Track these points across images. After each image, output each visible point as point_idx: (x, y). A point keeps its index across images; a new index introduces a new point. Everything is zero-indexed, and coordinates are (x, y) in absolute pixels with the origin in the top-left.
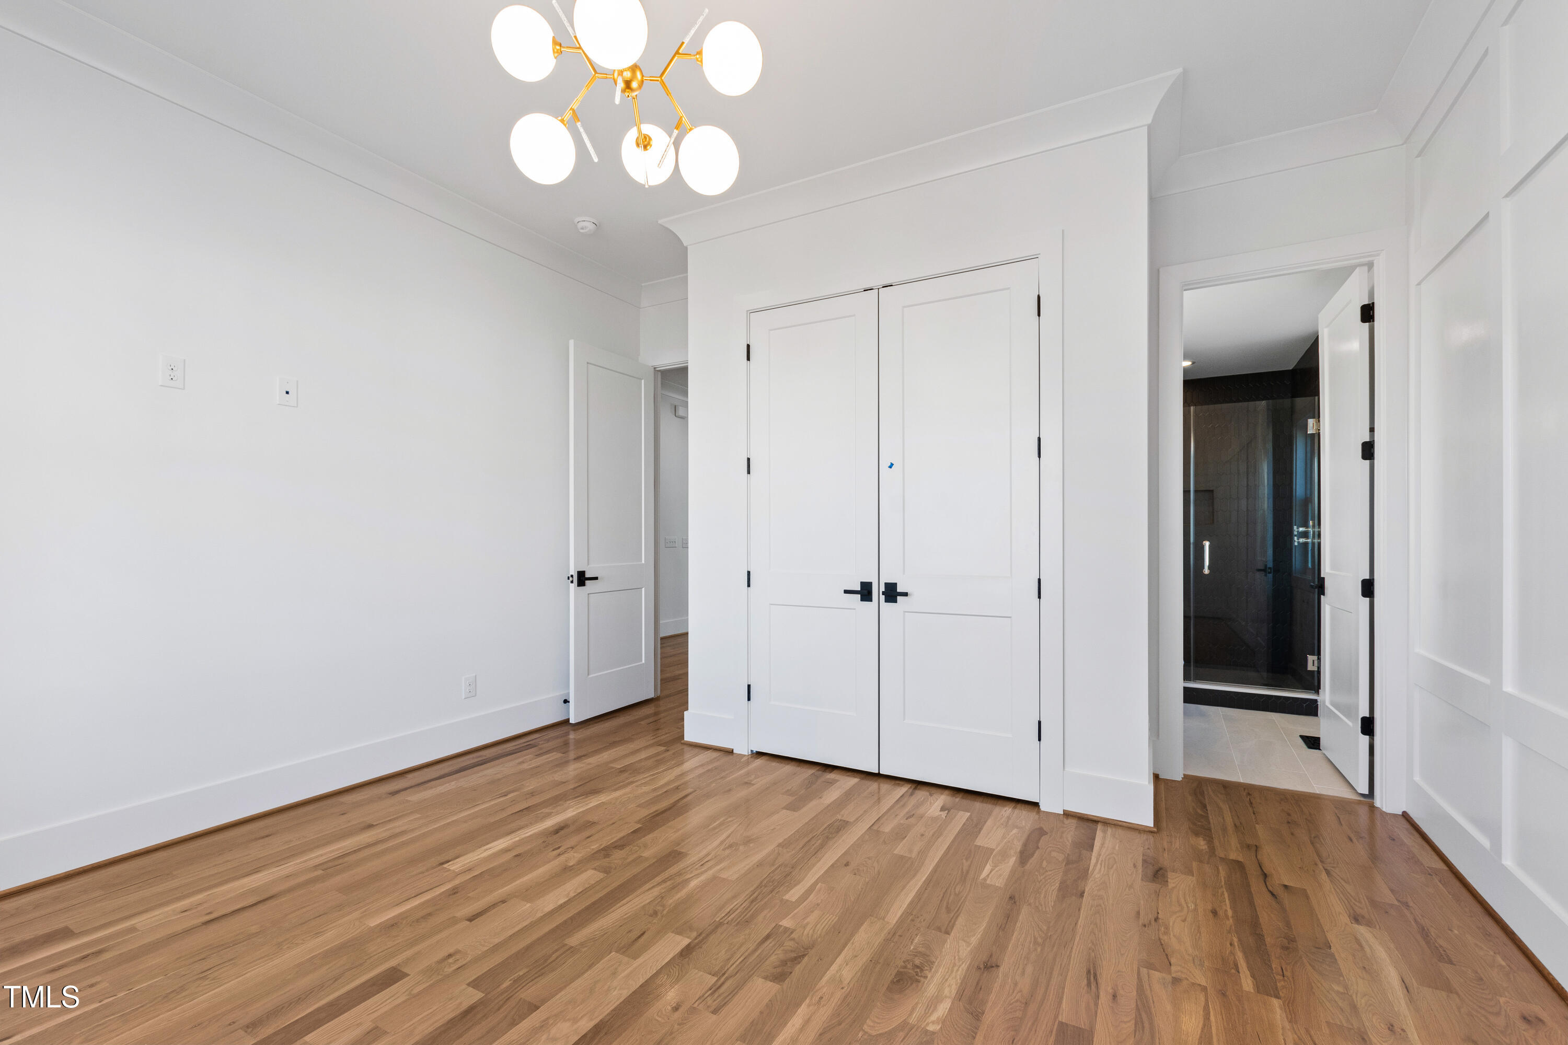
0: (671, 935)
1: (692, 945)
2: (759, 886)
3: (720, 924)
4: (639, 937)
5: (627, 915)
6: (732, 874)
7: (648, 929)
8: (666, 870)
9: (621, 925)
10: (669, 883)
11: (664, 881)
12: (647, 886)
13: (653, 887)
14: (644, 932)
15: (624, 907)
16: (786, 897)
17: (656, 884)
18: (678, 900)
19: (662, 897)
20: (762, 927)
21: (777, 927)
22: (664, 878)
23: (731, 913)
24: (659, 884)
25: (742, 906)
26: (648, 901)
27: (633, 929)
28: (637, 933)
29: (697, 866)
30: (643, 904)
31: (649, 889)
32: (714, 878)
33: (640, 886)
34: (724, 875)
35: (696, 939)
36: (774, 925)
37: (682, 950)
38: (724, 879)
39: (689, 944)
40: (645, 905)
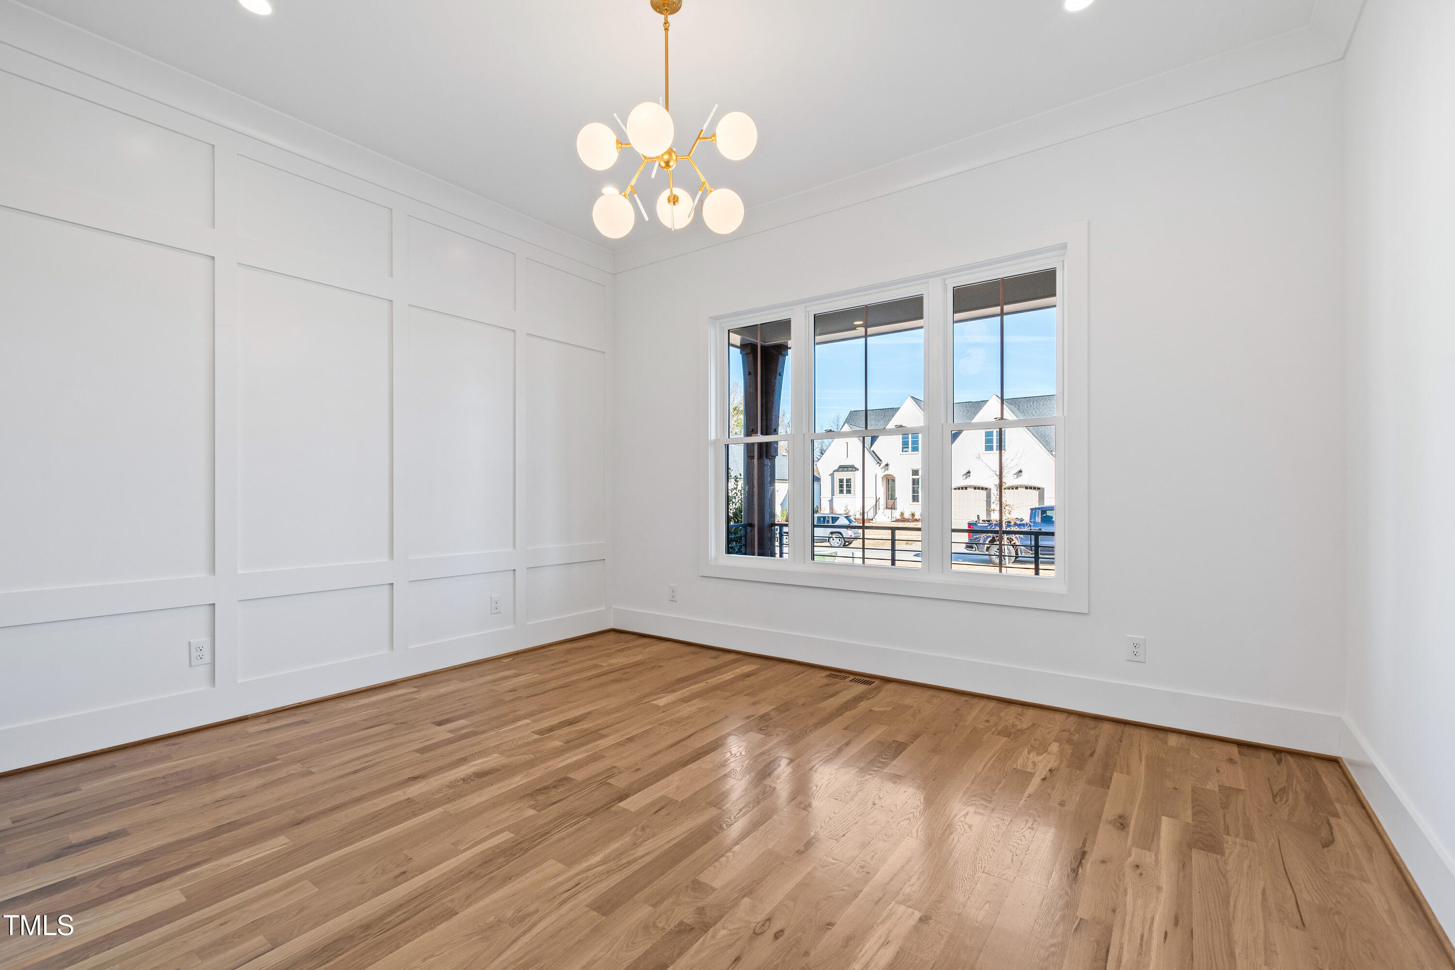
0: (633, 810)
1: (617, 801)
2: (527, 850)
3: (588, 815)
4: (659, 810)
5: (669, 829)
6: (552, 866)
7: (651, 815)
8: (624, 879)
9: (676, 821)
10: (624, 861)
11: (629, 863)
12: (648, 859)
13: (642, 857)
14: (655, 813)
15: (673, 836)
16: (512, 835)
17: (638, 861)
18: (619, 840)
19: (635, 845)
20: (553, 812)
21: (539, 811)
22: (629, 867)
23: (574, 824)
24: (635, 860)
25: (559, 829)
26: (650, 841)
27: (665, 816)
28: (663, 813)
29: (585, 882)
30: (655, 838)
31: (647, 854)
32: (570, 864)
33: (657, 859)
34: (560, 866)
35: (613, 805)
36: (540, 813)
37: (626, 798)
38: (560, 862)
39: (619, 802)
40: (653, 837)
